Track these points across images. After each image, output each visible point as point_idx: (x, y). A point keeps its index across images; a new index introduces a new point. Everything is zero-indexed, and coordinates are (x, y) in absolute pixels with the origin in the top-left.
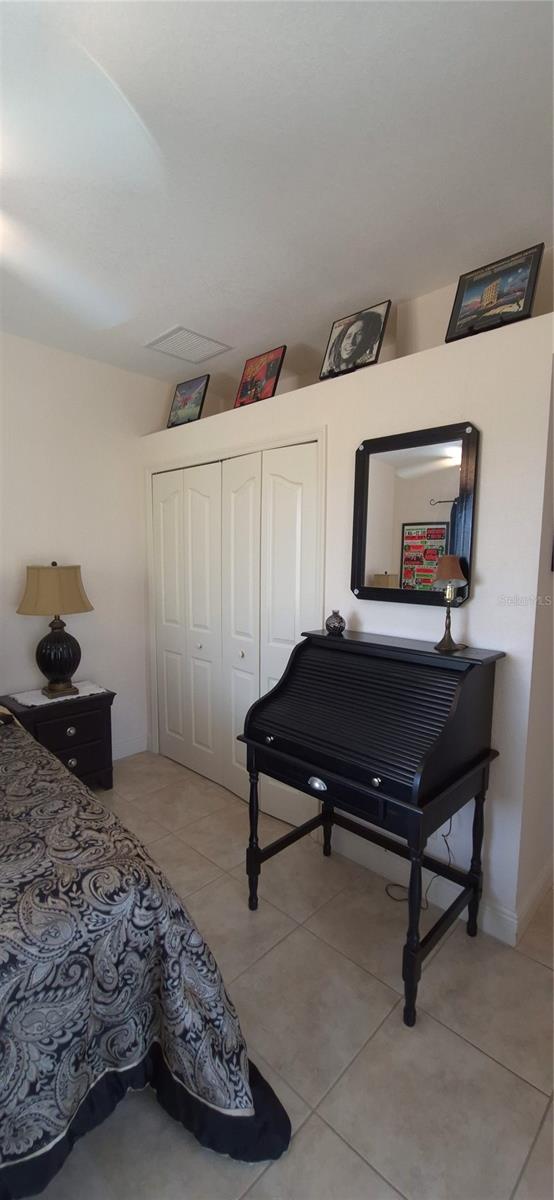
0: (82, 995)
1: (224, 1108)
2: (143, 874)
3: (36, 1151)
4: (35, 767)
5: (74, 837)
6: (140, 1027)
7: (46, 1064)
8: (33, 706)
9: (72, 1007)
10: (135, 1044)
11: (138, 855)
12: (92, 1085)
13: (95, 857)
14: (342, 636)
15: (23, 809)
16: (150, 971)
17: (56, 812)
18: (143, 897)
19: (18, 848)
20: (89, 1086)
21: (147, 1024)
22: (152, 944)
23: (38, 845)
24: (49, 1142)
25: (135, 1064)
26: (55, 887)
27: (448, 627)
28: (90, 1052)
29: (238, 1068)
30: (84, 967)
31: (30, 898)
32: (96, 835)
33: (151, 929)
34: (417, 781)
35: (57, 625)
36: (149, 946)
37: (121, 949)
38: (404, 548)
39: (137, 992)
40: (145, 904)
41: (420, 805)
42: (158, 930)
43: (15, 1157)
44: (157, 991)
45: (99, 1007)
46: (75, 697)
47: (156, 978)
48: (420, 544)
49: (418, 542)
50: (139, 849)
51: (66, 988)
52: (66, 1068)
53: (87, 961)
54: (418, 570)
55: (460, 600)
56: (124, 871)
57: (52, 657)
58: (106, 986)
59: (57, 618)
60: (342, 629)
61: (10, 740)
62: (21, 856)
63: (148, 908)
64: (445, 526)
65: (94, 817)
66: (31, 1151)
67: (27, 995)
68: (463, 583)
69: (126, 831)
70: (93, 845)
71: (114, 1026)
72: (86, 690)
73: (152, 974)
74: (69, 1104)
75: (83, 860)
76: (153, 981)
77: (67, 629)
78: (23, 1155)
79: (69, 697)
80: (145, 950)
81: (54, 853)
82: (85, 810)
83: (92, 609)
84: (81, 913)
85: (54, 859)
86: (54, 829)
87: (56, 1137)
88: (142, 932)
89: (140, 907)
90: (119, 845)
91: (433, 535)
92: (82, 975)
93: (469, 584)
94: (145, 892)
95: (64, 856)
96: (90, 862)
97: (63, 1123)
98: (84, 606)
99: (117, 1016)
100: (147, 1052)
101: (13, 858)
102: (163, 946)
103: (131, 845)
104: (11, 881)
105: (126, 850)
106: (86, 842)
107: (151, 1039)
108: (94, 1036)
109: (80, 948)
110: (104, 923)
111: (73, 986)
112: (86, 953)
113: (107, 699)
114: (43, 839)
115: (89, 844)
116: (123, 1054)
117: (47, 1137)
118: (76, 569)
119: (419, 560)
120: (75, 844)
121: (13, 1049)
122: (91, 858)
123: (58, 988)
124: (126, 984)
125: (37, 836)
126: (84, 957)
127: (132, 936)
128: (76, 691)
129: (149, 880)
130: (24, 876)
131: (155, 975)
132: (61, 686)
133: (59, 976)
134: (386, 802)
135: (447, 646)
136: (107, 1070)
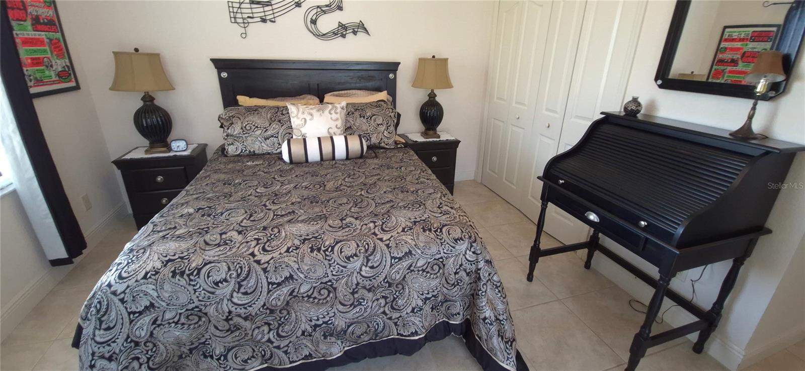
0: (438, 280)
1: (501, 361)
2: (472, 234)
3: (411, 337)
4: (419, 171)
5: (439, 207)
6: (462, 307)
7: (420, 303)
8: (416, 141)
9: (434, 283)
10: (459, 314)
11: (471, 225)
12: (437, 322)
13: (449, 219)
14: (636, 117)
15: (414, 189)
16: (471, 283)
17: (430, 194)
18: (472, 246)
19: (413, 205)
20: (436, 322)
21: (465, 308)
22: (473, 271)
23: (422, 207)
24: (417, 336)
25: (458, 323)
26: (430, 227)
27: (750, 117)
28: (438, 307)
29: (511, 348)
30: (440, 268)
31: (418, 229)
32: (450, 210)
33: (474, 264)
34: (680, 230)
35: (432, 96)
36: (472, 271)
37: (458, 267)
38: (718, 50)
39: (463, 291)
40: (472, 250)
41: (678, 247)
42: (477, 265)
43: (402, 335)
44: (473, 295)
45: (444, 289)
46: (438, 140)
47: (473, 288)
48: (739, 46)
49: (738, 45)
50: (471, 223)
51: (431, 274)
52: (427, 308)
53: (441, 266)
54: (730, 72)
55: (772, 94)
56: (463, 230)
57: (428, 115)
58: (449, 281)
59: (432, 91)
60: (638, 111)
61: (407, 155)
62: (415, 210)
63: (474, 253)
64: (774, 29)
65: (449, 201)
66: (409, 336)
67: (415, 270)
68: (780, 78)
69: (465, 212)
70: (448, 214)
71: (450, 301)
72: (444, 137)
73: (471, 285)
74: (427, 324)
75: (444, 219)
76: (471, 289)
77: (437, 99)
78: (405, 336)
79: (435, 139)
80: (469, 273)
81: (430, 212)
82: (444, 197)
83: (453, 87)
84: (441, 243)
85: (430, 215)
86: (429, 202)
87: (420, 335)
88: (469, 263)
89: (470, 251)
90: (461, 218)
91: (758, 37)
92: (439, 271)
93: (787, 80)
94: (473, 244)
95: (434, 215)
96: (447, 221)
97: (424, 331)
98: (448, 85)
99: (452, 297)
100: (463, 320)
101: (411, 209)
102: (479, 274)
103: (467, 220)
104: (410, 219)
105: (465, 221)
106: (445, 212)
107: (467, 316)
108: (441, 301)
109: (439, 259)
110: (452, 251)
111: (434, 274)
112: (442, 262)
113: (456, 143)
114: (424, 204)
115: (446, 213)
116: (453, 315)
117: (416, 333)
118: (445, 61)
119: (734, 62)
120: (440, 211)
121: (407, 290)
122: (447, 220)
123: (428, 272)
124: (458, 284)
125: (421, 202)
126: (441, 263)
127: (464, 263)
128: (439, 137)
129: (475, 238)
130: (416, 218)
131: (472, 287)
132: (431, 132)
133: (429, 267)
134: (647, 239)
135: (745, 134)
136: (444, 319)
